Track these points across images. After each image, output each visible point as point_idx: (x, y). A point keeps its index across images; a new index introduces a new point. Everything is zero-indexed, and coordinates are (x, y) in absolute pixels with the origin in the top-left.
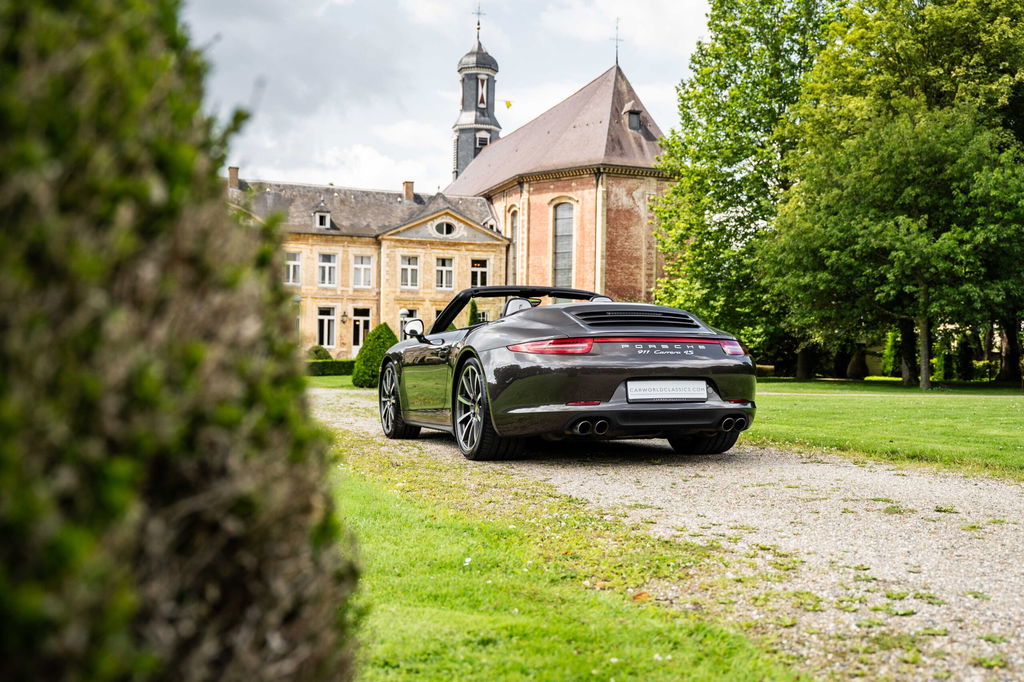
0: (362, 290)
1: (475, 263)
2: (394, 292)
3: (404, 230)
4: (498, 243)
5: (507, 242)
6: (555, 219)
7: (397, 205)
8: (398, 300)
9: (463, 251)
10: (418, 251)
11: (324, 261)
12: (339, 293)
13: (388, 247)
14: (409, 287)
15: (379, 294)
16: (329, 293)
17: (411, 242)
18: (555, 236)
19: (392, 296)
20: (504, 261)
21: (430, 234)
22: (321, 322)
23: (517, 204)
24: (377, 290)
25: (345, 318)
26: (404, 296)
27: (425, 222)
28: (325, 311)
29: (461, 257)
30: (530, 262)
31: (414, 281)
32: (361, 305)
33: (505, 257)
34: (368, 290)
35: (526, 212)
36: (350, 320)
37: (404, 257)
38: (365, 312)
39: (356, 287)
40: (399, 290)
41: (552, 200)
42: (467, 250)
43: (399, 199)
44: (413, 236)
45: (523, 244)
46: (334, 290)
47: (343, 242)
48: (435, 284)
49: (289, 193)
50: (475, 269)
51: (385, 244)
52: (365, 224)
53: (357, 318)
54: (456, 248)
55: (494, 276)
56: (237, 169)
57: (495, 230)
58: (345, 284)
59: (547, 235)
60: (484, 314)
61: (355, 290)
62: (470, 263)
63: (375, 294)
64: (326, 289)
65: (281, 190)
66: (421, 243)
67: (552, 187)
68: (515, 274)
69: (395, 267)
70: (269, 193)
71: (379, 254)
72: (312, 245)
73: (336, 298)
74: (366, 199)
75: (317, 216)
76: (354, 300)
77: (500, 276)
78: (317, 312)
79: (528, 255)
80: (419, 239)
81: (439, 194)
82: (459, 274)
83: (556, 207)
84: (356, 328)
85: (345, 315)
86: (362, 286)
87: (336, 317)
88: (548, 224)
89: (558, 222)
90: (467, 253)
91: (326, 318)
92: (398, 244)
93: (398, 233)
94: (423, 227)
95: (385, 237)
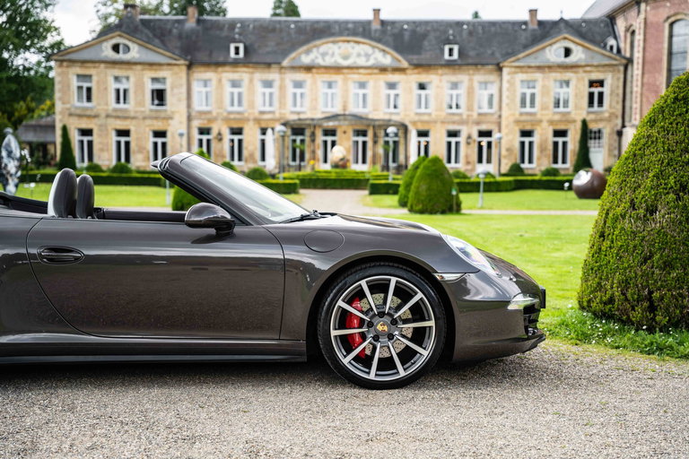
0: (485, 114)
1: (592, 84)
2: (514, 115)
3: (524, 57)
4: (614, 62)
5: (624, 61)
6: (671, 36)
7: (522, 32)
8: (517, 122)
9: (581, 74)
10: (538, 76)
11: (452, 89)
12: (465, 117)
13: (509, 74)
14: (528, 109)
15: (500, 116)
16: (456, 118)
17: (529, 67)
18: (670, 54)
19: (512, 119)
20: (622, 80)
21: (548, 60)
22: (449, 144)
23: (634, 23)
24: (498, 113)
25: (469, 140)
26: (524, 118)
27: (544, 48)
28: (453, 134)
29: (578, 80)
30: (645, 80)
31: (533, 104)
32: (484, 127)
33: (622, 76)
34: (492, 114)
35: (642, 32)
36: (474, 141)
37: (522, 81)
38: (488, 134)
39: (481, 111)
40: (517, 113)
41: (668, 18)
42: (585, 72)
43: (524, 27)
44: (532, 62)
45: (638, 63)
46: (460, 115)
47: (469, 69)
48: (552, 105)
49: (423, 28)
50: (593, 90)
51: (505, 71)
52: (489, 52)
53: (481, 139)
54: (574, 70)
55: (611, 94)
56: (379, 10)
57: (615, 50)
58: (470, 108)
59: (662, 53)
60: (599, 131)
61: (480, 114)
62: (587, 83)
63: (496, 116)
64: (453, 114)
65: (417, 27)
66: (540, 68)
67: (668, 4)
68: (631, 92)
69: (515, 91)
70: (406, 30)
71: (501, 80)
72: (442, 75)
73: (462, 122)
74: (493, 29)
75: (447, 48)
76: (478, 123)
77: (618, 95)
78: (445, 134)
79: (643, 74)
80: (538, 64)
81: (562, 19)
82: (576, 95)
83: (671, 25)
84: (480, 148)
85: (469, 137)
86: (485, 109)
87: (462, 139)
88: (662, 43)
89: (675, 39)
90: (584, 75)
91: (453, 140)
92: (518, 70)
93: (518, 60)
94: (541, 52)
95: (506, 64)
